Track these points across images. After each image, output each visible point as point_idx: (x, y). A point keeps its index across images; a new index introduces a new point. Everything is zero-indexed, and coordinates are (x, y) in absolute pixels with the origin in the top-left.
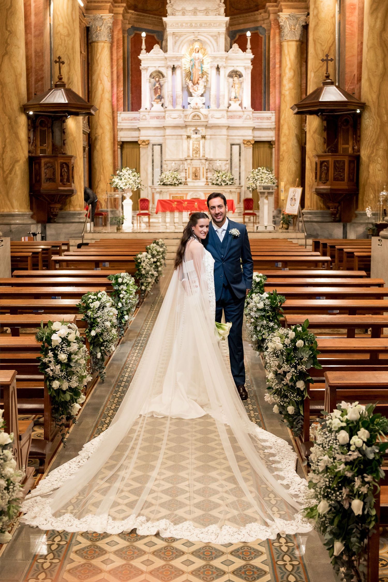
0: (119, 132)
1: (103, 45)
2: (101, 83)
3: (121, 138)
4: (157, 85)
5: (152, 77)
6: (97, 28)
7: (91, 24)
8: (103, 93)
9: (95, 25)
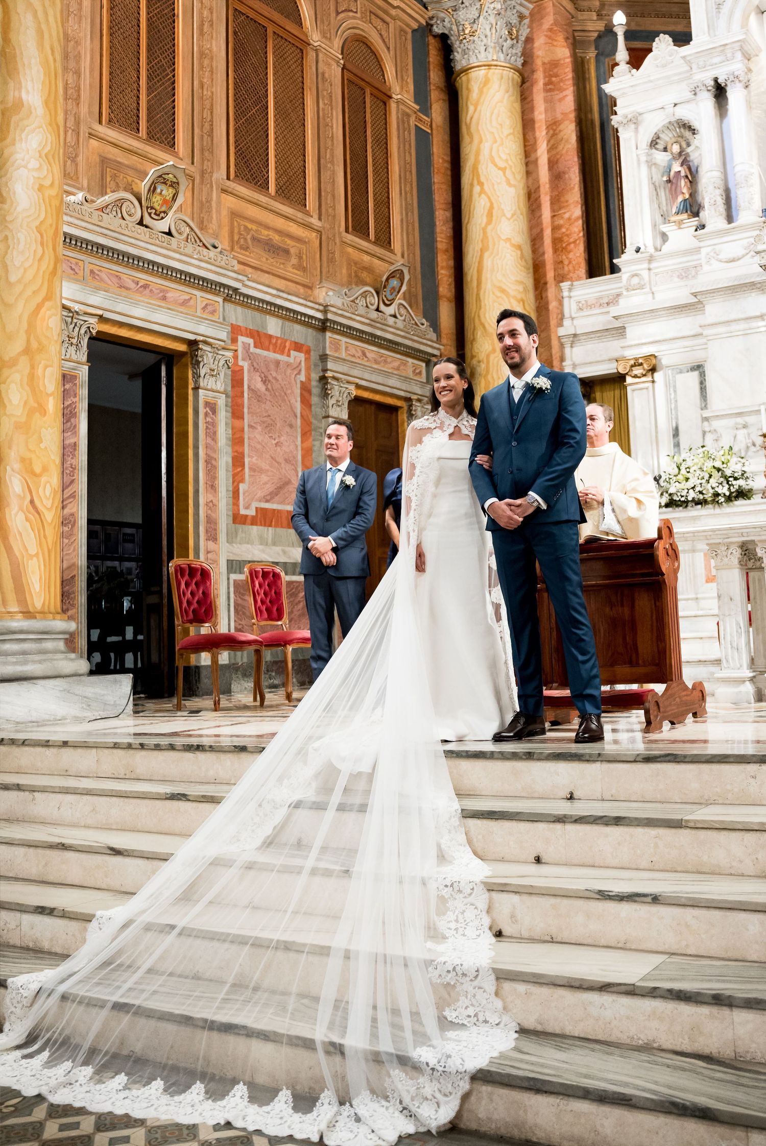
0: (567, 350)
1: (486, 76)
2: (482, 191)
3: (574, 366)
4: (676, 167)
5: (660, 146)
6: (463, 30)
7: (446, 23)
8: (489, 222)
9: (458, 24)
